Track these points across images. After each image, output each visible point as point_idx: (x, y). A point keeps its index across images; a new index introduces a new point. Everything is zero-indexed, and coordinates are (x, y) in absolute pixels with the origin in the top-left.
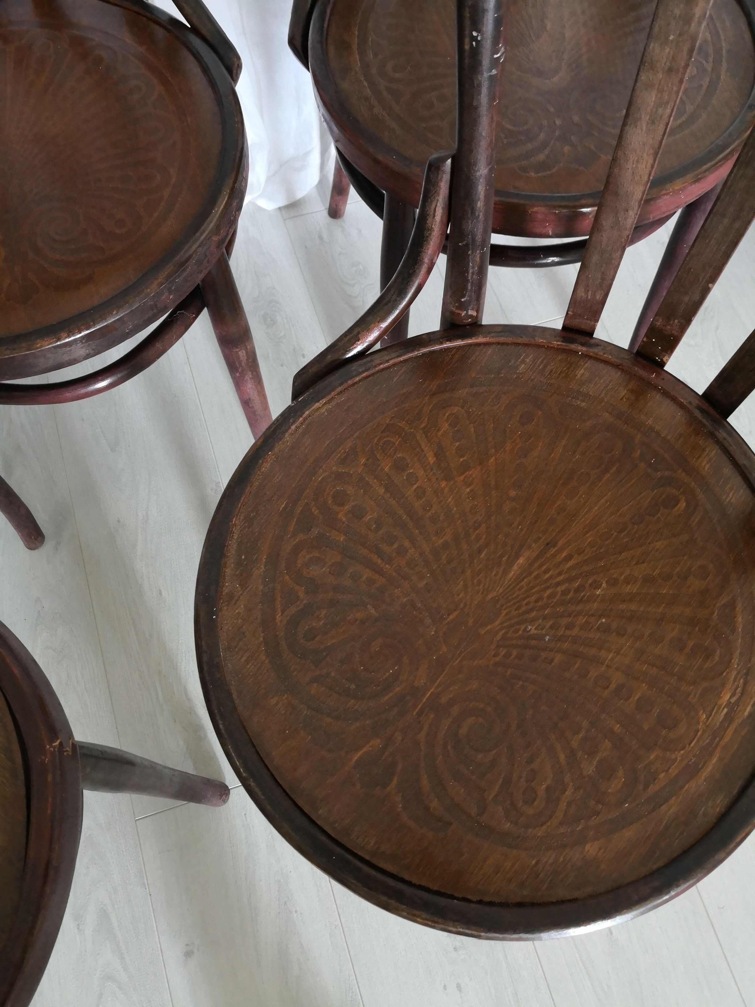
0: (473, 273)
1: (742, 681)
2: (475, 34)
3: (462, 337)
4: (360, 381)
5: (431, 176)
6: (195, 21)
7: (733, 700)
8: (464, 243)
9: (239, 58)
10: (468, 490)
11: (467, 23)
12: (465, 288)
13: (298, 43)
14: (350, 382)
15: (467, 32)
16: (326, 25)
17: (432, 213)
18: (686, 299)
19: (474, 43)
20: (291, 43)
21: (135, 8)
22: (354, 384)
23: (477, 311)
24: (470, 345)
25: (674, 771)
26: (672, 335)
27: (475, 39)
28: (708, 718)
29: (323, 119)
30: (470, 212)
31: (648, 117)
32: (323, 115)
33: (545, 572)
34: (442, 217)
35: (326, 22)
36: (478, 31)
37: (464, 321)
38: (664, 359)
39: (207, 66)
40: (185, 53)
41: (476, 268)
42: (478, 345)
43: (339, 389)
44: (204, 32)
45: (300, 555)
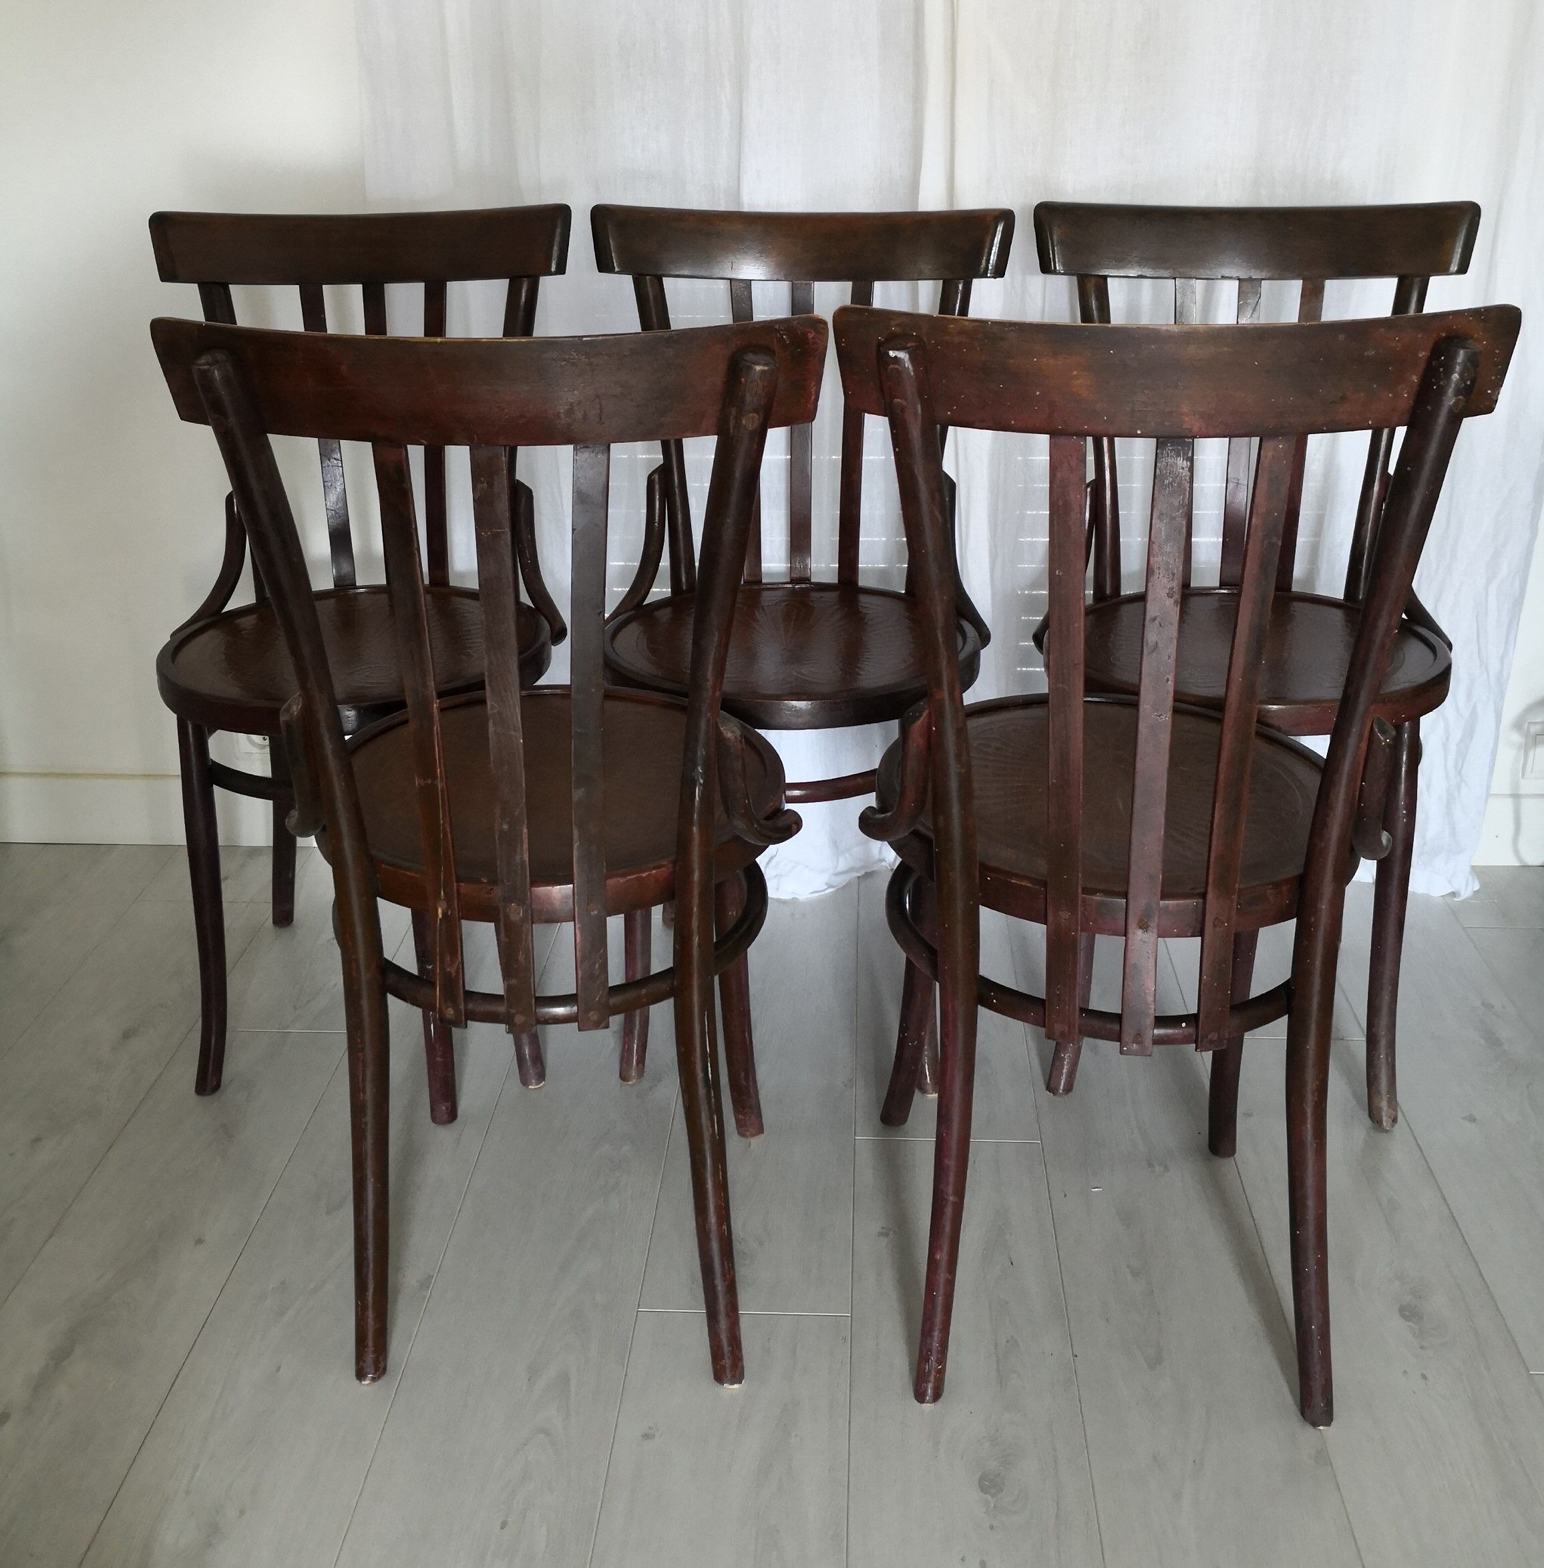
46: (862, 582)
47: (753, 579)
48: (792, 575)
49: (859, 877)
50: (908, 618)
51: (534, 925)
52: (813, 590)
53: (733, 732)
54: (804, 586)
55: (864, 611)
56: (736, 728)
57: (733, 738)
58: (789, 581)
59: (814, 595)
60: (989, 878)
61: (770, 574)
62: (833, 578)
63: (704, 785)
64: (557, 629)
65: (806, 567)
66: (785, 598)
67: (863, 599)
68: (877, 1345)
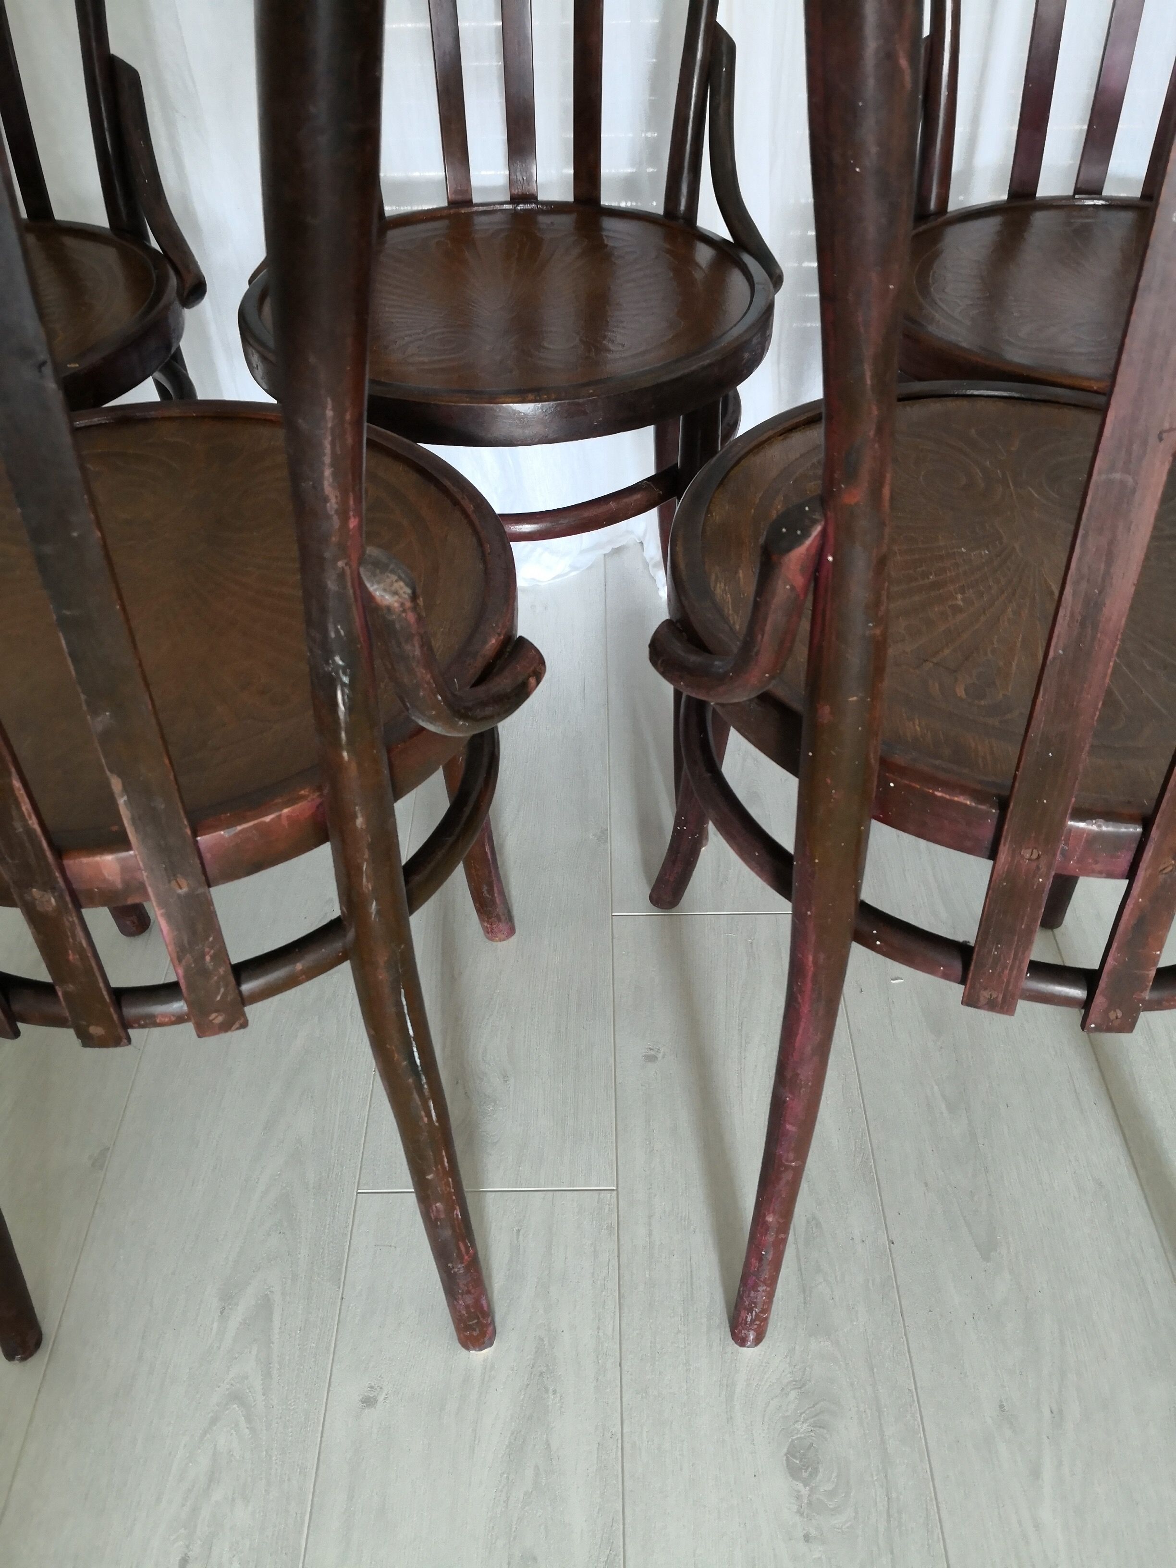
46: (607, 200)
47: (459, 197)
48: (513, 191)
49: (605, 555)
50: (669, 252)
51: (85, 912)
52: (542, 212)
53: (396, 593)
54: (528, 206)
55: (611, 243)
56: (401, 584)
57: (396, 605)
58: (508, 199)
59: (543, 220)
60: (892, 785)
61: (485, 190)
62: (568, 196)
63: (352, 685)
64: (190, 282)
65: (529, 180)
66: (503, 227)
67: (610, 225)
68: (650, 1235)
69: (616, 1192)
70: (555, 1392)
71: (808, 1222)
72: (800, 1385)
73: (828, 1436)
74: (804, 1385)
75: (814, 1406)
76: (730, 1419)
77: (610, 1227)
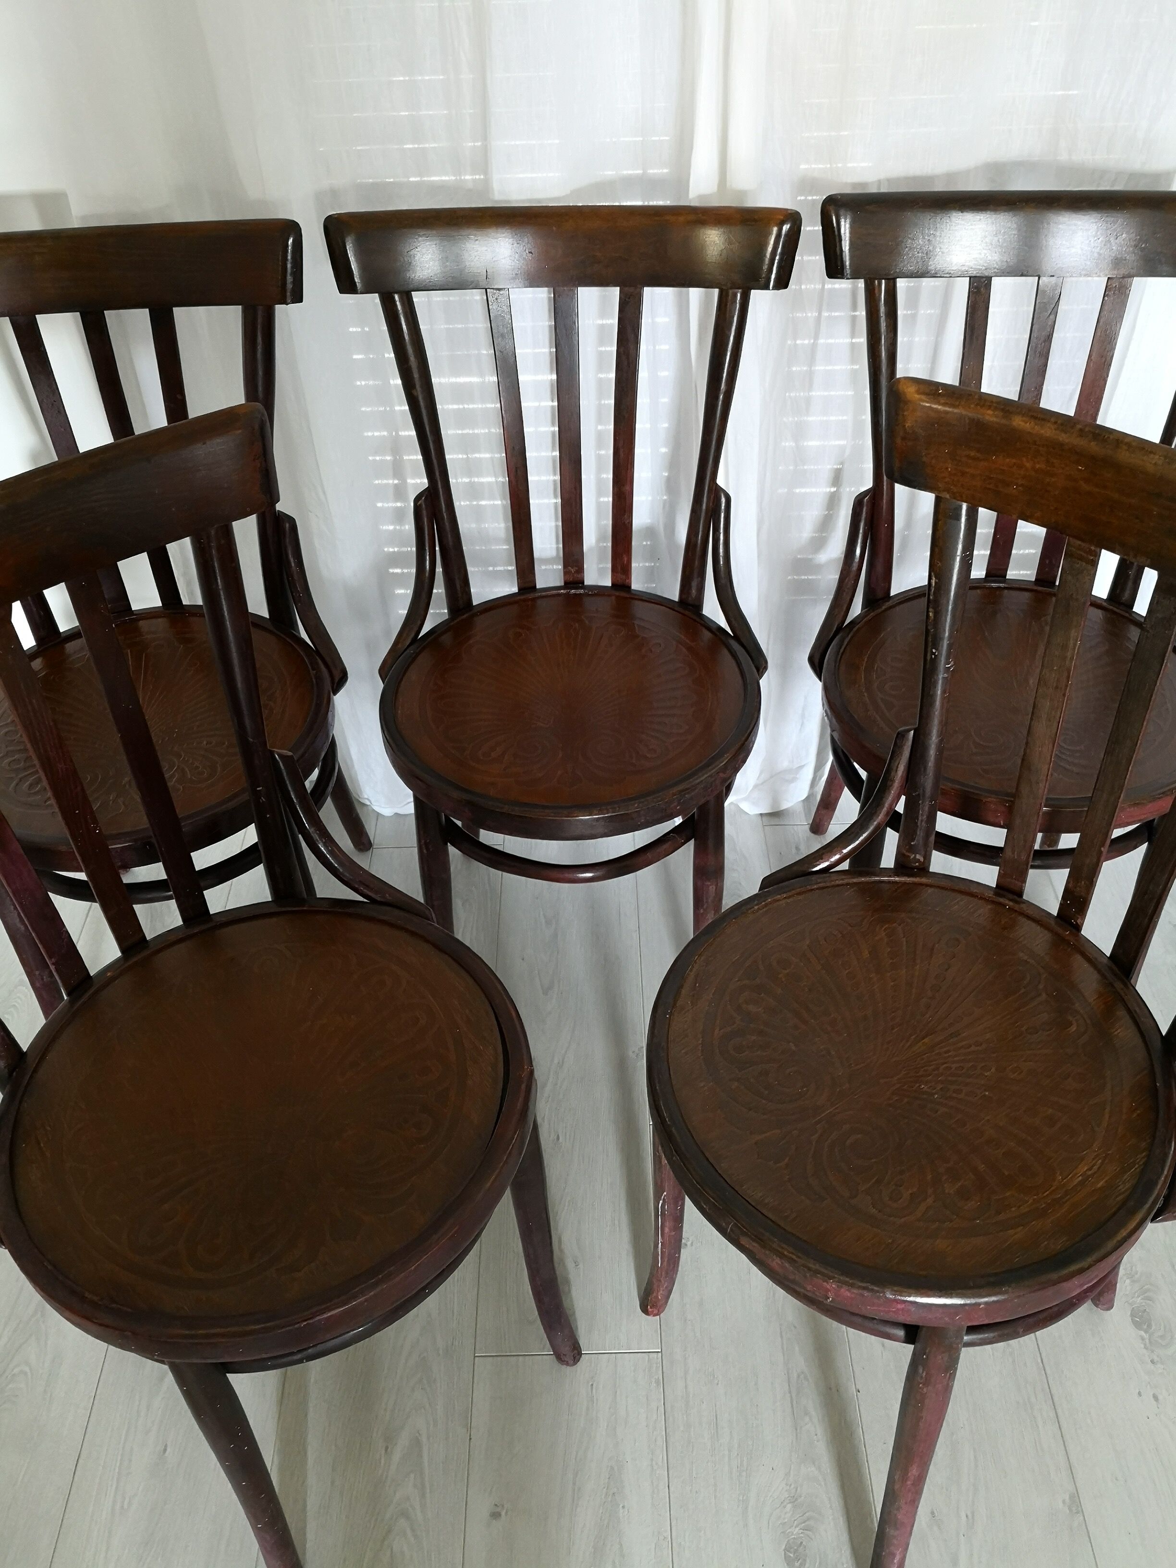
0: (922, 821)
1: (1100, 1161)
2: (934, 651)
3: (909, 876)
4: (817, 889)
5: (898, 742)
6: (738, 633)
7: (1090, 1173)
8: (917, 793)
9: (766, 662)
10: (892, 984)
11: (930, 644)
12: (915, 832)
13: (817, 661)
14: (809, 887)
15: (929, 649)
16: (842, 650)
17: (895, 768)
18: (1088, 861)
19: (933, 656)
20: (811, 660)
21: (695, 617)
22: (812, 890)
23: (925, 858)
24: (914, 884)
25: (1024, 1209)
26: (1081, 897)
27: (934, 654)
28: (1063, 1179)
29: (825, 714)
30: (923, 769)
31: (1046, 716)
32: (826, 711)
33: (946, 1052)
34: (903, 772)
35: (843, 648)
36: (936, 649)
37: (913, 864)
38: (1079, 921)
39: (741, 663)
40: (725, 652)
41: (925, 817)
42: (921, 884)
43: (798, 890)
44: (743, 640)
45: (742, 995)
52: (588, 595)
54: (577, 591)
58: (563, 584)
68: (686, 1387)
69: (660, 1354)
70: (623, 1507)
71: (799, 1376)
72: (794, 1500)
73: (813, 1537)
74: (796, 1500)
75: (803, 1516)
76: (746, 1526)
77: (657, 1382)
